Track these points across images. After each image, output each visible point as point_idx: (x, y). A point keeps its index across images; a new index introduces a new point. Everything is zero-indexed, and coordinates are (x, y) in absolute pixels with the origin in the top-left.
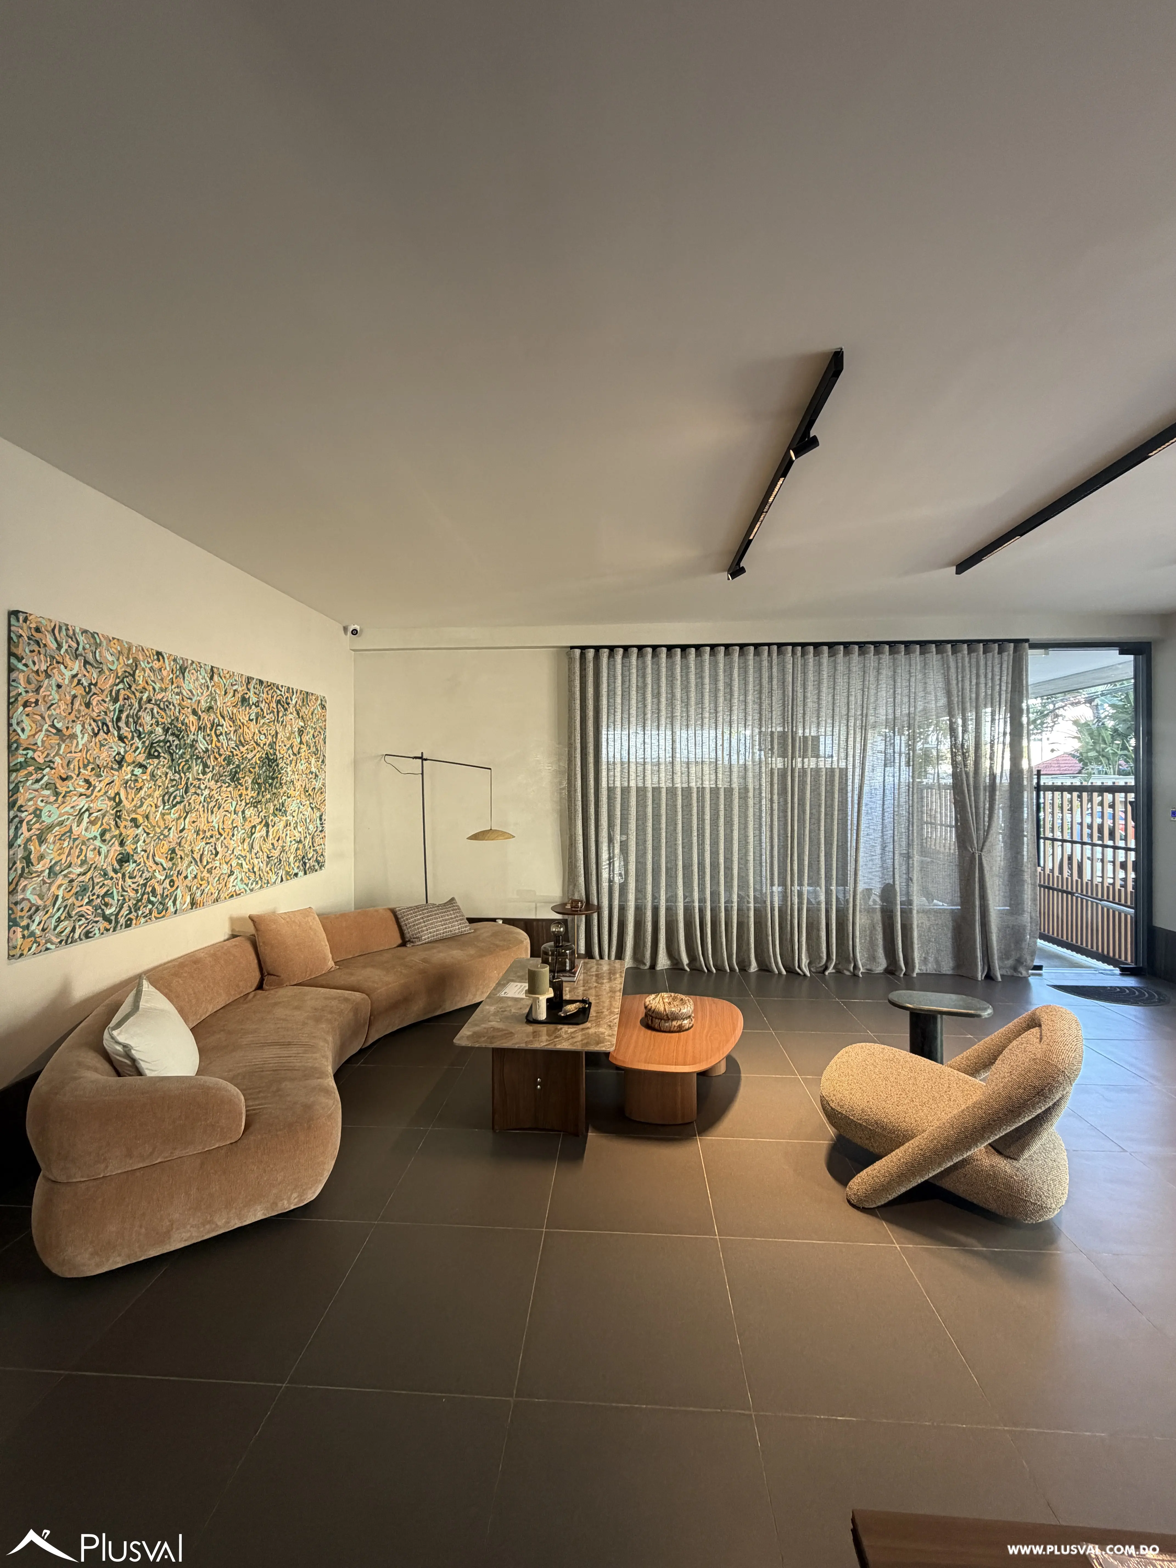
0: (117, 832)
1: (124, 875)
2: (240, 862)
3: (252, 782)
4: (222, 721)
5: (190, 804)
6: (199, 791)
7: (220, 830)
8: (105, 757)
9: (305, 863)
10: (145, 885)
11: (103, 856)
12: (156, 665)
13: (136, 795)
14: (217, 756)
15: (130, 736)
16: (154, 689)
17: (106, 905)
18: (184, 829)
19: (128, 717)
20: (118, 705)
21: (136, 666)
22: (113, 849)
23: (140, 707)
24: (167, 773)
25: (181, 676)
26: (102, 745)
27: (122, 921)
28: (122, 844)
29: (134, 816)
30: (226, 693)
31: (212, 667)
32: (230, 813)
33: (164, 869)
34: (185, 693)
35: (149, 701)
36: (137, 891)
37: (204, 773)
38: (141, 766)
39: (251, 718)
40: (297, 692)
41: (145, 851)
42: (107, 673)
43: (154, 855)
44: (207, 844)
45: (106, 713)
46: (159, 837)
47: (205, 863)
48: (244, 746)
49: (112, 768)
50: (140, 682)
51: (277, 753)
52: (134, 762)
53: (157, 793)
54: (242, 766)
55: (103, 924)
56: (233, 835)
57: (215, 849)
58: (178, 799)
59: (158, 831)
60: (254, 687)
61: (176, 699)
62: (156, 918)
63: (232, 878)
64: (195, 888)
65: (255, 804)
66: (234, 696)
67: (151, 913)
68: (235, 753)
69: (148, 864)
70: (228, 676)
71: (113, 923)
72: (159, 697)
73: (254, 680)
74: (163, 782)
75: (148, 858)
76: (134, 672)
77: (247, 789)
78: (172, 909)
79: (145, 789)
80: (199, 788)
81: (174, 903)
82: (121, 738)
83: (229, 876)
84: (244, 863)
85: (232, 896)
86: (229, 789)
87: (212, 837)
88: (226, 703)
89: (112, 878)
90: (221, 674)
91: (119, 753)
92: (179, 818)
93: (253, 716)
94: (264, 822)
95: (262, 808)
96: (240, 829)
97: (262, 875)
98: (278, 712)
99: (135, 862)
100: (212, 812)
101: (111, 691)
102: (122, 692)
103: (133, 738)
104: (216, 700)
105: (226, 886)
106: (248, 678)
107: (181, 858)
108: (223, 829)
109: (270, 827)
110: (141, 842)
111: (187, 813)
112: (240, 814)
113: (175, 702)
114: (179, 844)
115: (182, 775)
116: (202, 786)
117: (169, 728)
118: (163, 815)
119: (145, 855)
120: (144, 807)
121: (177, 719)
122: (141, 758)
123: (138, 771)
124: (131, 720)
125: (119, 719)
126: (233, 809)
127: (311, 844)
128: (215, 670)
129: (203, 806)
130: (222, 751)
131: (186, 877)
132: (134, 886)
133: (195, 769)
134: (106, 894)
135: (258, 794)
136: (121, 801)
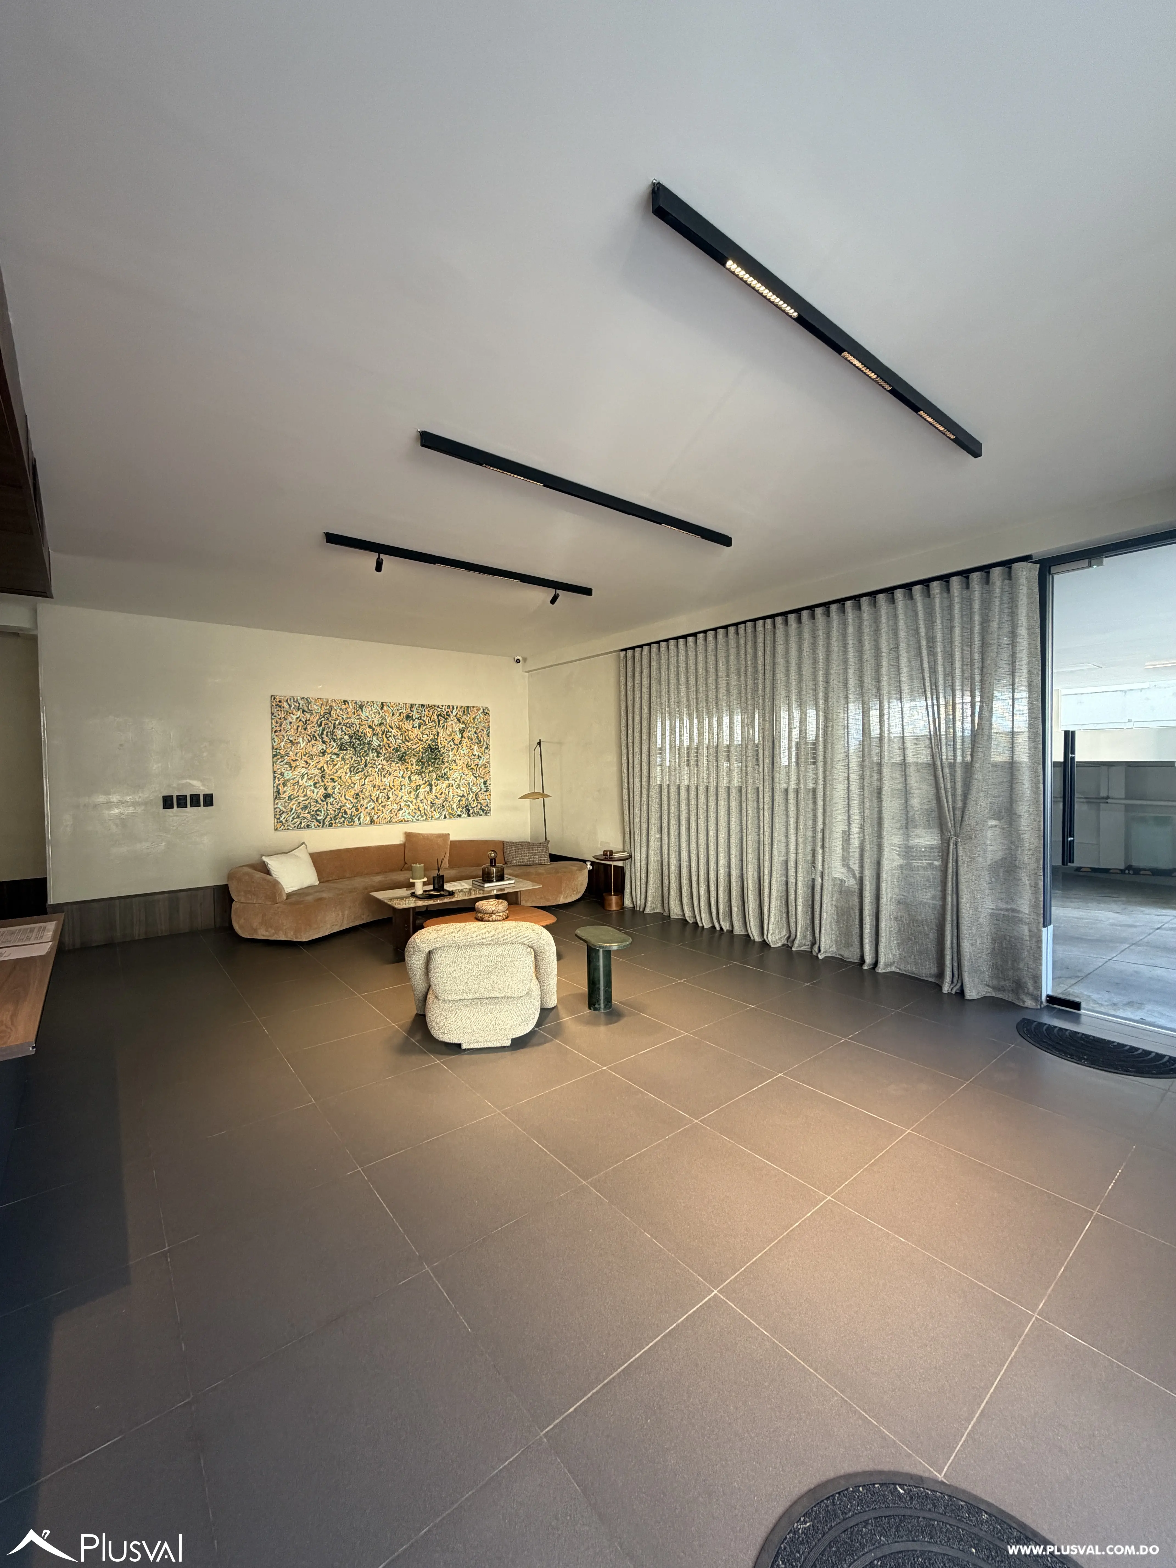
0: (323, 784)
1: (327, 803)
2: (407, 804)
3: (417, 761)
4: (390, 730)
5: (368, 772)
6: (375, 766)
7: (391, 786)
8: (315, 751)
9: (469, 810)
10: (340, 809)
11: (315, 794)
12: (344, 707)
13: (333, 767)
14: (388, 748)
15: (329, 741)
16: (343, 718)
17: (318, 815)
18: (364, 784)
19: (327, 732)
20: (321, 728)
21: (331, 709)
22: (321, 791)
23: (334, 727)
24: (352, 758)
25: (360, 710)
26: (313, 746)
27: (327, 823)
28: (326, 789)
29: (332, 777)
30: (393, 715)
31: (382, 703)
32: (399, 778)
33: (352, 803)
34: (363, 718)
35: (340, 724)
36: (335, 811)
37: (378, 757)
38: (335, 754)
39: (415, 726)
40: (457, 708)
41: (340, 793)
42: (315, 714)
43: (345, 796)
44: (381, 792)
45: (315, 732)
46: (348, 788)
47: (380, 802)
48: (409, 742)
49: (319, 756)
50: (334, 716)
51: (439, 744)
52: (331, 753)
53: (346, 767)
54: (408, 753)
55: (316, 823)
56: (401, 789)
57: (387, 795)
58: (360, 770)
59: (347, 784)
60: (417, 709)
61: (357, 722)
62: (348, 825)
63: (401, 812)
64: (373, 814)
65: (420, 773)
66: (400, 715)
67: (344, 822)
68: (401, 746)
69: (341, 799)
70: (394, 706)
71: (322, 824)
72: (346, 721)
73: (417, 706)
74: (350, 762)
75: (341, 796)
76: (330, 712)
77: (412, 765)
78: (357, 822)
79: (338, 765)
80: (374, 764)
81: (359, 819)
82: (324, 742)
83: (398, 811)
84: (411, 805)
85: (402, 821)
86: (397, 765)
87: (385, 789)
88: (395, 720)
89: (320, 804)
90: (390, 705)
91: (323, 749)
92: (361, 779)
93: (416, 725)
94: (428, 783)
95: (425, 775)
96: (406, 786)
97: (426, 813)
98: (439, 721)
99: (333, 798)
100: (385, 777)
101: (317, 722)
102: (324, 722)
103: (330, 742)
104: (386, 719)
105: (396, 815)
106: (411, 705)
107: (363, 798)
108: (393, 786)
109: (433, 786)
110: (337, 789)
111: (367, 777)
112: (407, 778)
113: (356, 723)
114: (362, 791)
115: (362, 758)
116: (377, 764)
117: (352, 736)
118: (350, 777)
119: (340, 795)
120: (339, 773)
121: (358, 731)
122: (336, 751)
123: (334, 757)
124: (329, 734)
125: (322, 734)
126: (401, 775)
127: (474, 798)
128: (385, 704)
129: (378, 773)
130: (391, 745)
131: (367, 808)
132: (334, 809)
133: (371, 755)
134: (317, 810)
135: (422, 768)
136: (324, 770)
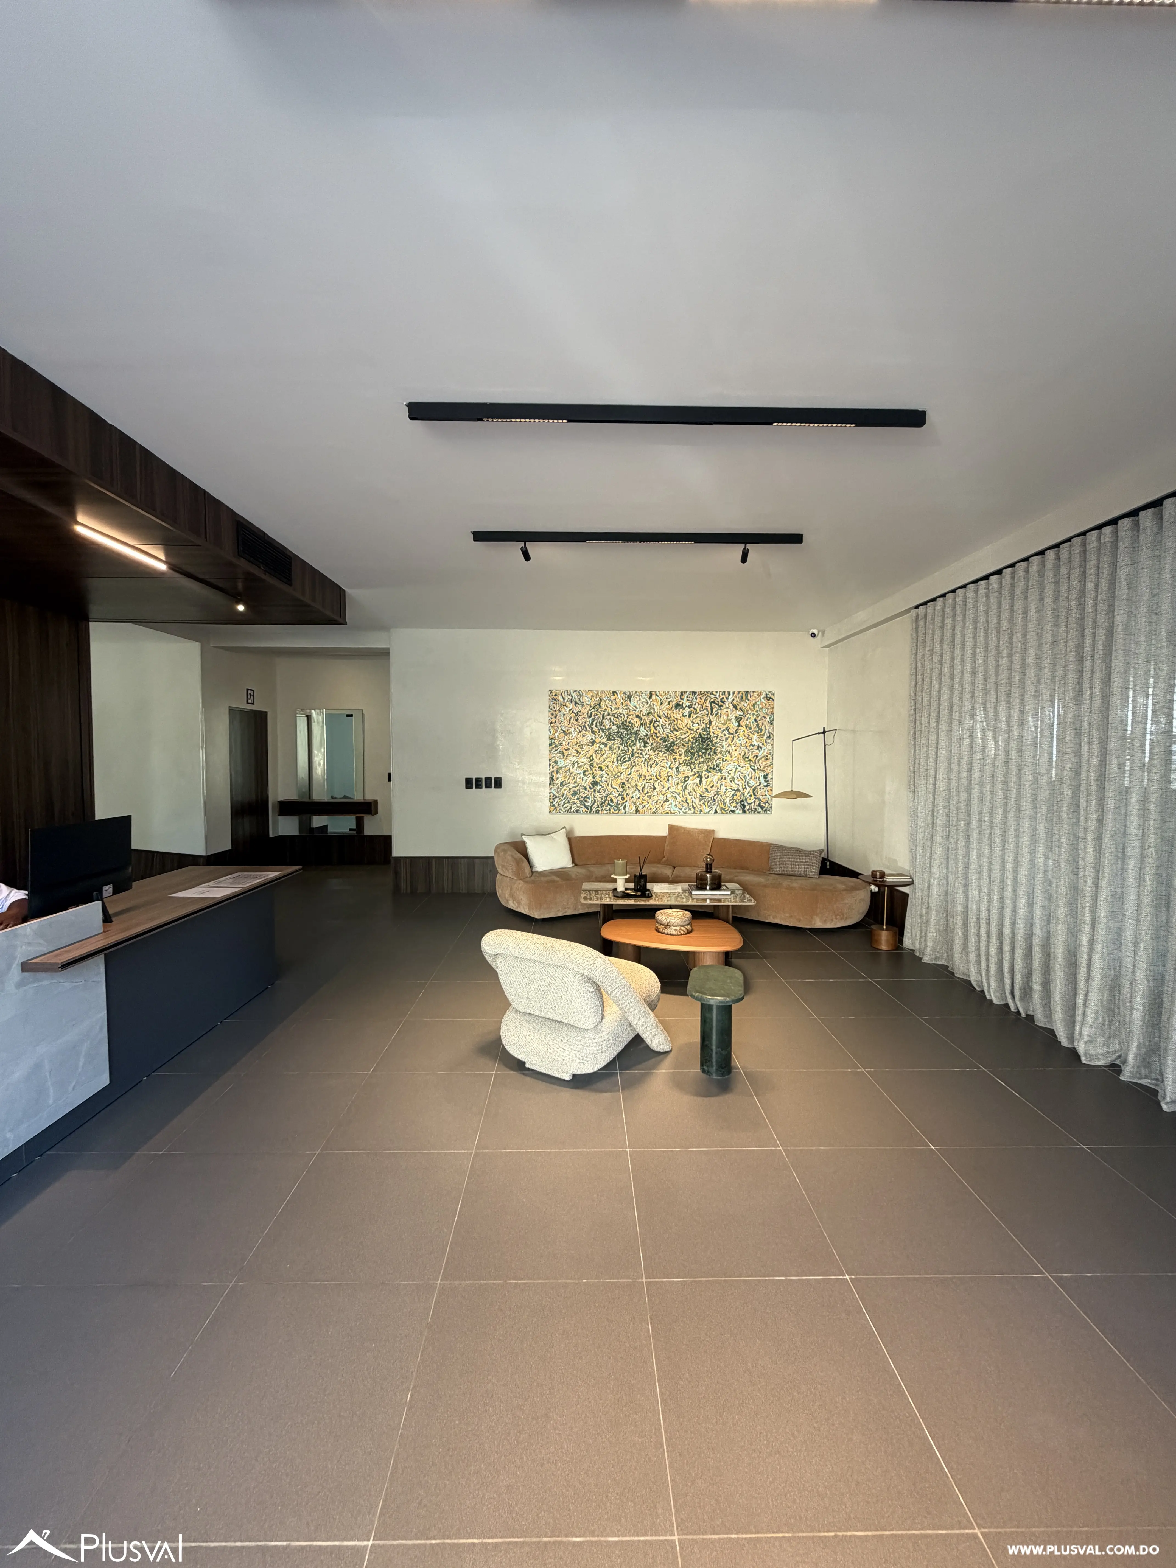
0: (591, 772)
1: (595, 791)
2: (674, 795)
3: (686, 751)
4: (658, 719)
5: (634, 762)
6: (641, 756)
7: (657, 776)
8: (584, 741)
9: (744, 806)
10: (607, 797)
11: (584, 781)
12: (612, 698)
13: (601, 756)
14: (655, 738)
15: (598, 731)
16: (611, 709)
17: (586, 801)
18: (631, 774)
19: (596, 723)
20: (591, 719)
21: (601, 700)
22: (589, 779)
23: (603, 718)
24: (619, 747)
25: (628, 700)
26: (583, 736)
27: (594, 810)
28: (594, 777)
29: (600, 765)
30: (662, 704)
31: (651, 692)
32: (666, 768)
33: (618, 791)
34: (631, 708)
35: (609, 714)
36: (602, 799)
37: (645, 746)
38: (603, 743)
39: (684, 715)
40: (734, 693)
41: (607, 782)
42: (586, 706)
43: (611, 785)
44: (647, 783)
45: (585, 723)
46: (614, 777)
47: (646, 792)
48: (677, 731)
49: (588, 745)
50: (603, 707)
51: (711, 734)
52: (600, 742)
53: (613, 756)
54: (676, 743)
55: (584, 809)
56: (668, 780)
57: (653, 786)
58: (627, 759)
59: (614, 773)
60: (687, 697)
61: (625, 712)
62: (613, 813)
63: (667, 803)
64: (638, 804)
65: (688, 764)
66: (669, 704)
67: (610, 810)
68: (670, 735)
69: (608, 788)
70: (663, 694)
71: (589, 810)
72: (615, 712)
73: (687, 693)
74: (617, 751)
75: (608, 785)
76: (600, 703)
77: (680, 755)
78: (623, 811)
79: (606, 754)
80: (641, 754)
81: (624, 808)
82: (593, 732)
83: (664, 802)
84: (678, 797)
85: (668, 813)
86: (664, 755)
87: (651, 779)
88: (664, 709)
89: (589, 791)
90: (658, 694)
91: (592, 739)
92: (628, 768)
93: (687, 714)
94: (697, 775)
95: (695, 767)
96: (674, 777)
97: (695, 806)
98: (712, 709)
99: (601, 786)
100: (651, 767)
101: (588, 714)
102: (593, 713)
103: (599, 732)
104: (654, 709)
105: (662, 806)
106: (682, 693)
107: (629, 787)
108: (660, 776)
109: (704, 778)
110: (604, 777)
111: (633, 766)
112: (674, 769)
113: (624, 713)
114: (628, 781)
115: (629, 748)
116: (644, 754)
117: (620, 726)
118: (617, 767)
119: (607, 784)
120: (606, 762)
121: (626, 721)
122: (604, 740)
123: (602, 746)
124: (598, 724)
125: (592, 724)
126: (668, 766)
127: (751, 793)
128: (653, 693)
129: (644, 763)
130: (658, 735)
131: (632, 797)
132: (601, 796)
133: (638, 745)
134: (586, 797)
135: (691, 758)
136: (593, 759)
